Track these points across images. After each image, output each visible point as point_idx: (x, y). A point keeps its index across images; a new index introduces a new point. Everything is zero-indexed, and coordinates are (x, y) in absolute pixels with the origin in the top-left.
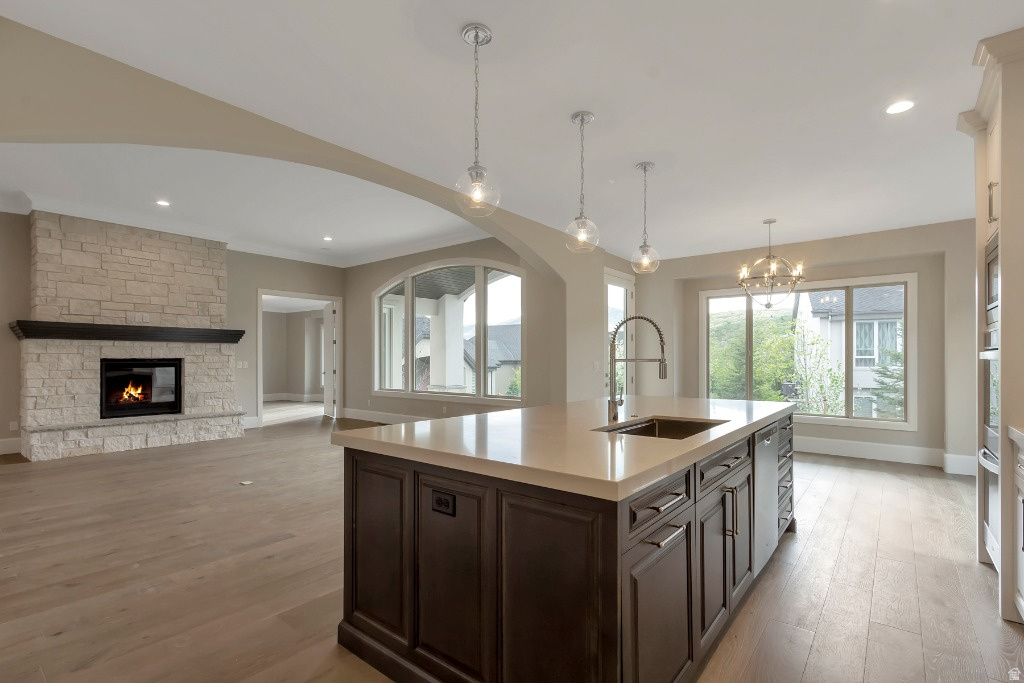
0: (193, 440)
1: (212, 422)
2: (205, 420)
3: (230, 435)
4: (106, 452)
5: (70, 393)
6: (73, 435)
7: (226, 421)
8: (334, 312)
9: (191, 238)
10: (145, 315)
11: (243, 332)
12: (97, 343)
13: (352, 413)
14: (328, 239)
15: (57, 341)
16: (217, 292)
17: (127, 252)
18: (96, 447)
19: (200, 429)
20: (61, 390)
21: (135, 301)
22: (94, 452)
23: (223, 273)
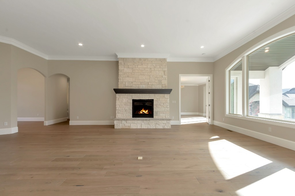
0: (154, 128)
1: (160, 122)
2: (158, 121)
3: (166, 127)
4: (131, 128)
5: (125, 109)
6: (124, 122)
7: (165, 122)
8: (209, 81)
9: (156, 59)
10: (144, 85)
11: (171, 90)
12: (131, 94)
13: (217, 123)
14: (202, 47)
15: (122, 94)
16: (164, 76)
17: (139, 66)
18: (129, 126)
19: (157, 124)
20: (123, 108)
21: (141, 81)
22: (128, 128)
23: (166, 69)
